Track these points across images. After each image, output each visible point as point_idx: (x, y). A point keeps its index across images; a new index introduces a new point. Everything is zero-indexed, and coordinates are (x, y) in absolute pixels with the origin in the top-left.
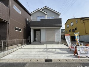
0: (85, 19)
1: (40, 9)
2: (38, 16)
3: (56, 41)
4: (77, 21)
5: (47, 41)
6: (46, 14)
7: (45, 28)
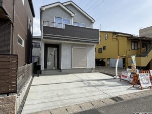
0: (119, 35)
1: (62, 4)
2: (56, 17)
3: (88, 67)
4: (106, 35)
5: (73, 68)
6: (72, 17)
7: (71, 44)
